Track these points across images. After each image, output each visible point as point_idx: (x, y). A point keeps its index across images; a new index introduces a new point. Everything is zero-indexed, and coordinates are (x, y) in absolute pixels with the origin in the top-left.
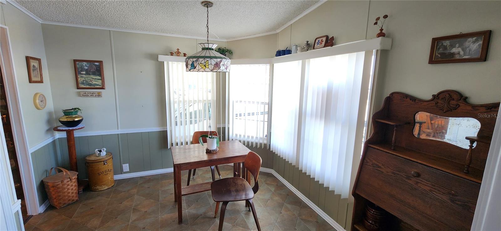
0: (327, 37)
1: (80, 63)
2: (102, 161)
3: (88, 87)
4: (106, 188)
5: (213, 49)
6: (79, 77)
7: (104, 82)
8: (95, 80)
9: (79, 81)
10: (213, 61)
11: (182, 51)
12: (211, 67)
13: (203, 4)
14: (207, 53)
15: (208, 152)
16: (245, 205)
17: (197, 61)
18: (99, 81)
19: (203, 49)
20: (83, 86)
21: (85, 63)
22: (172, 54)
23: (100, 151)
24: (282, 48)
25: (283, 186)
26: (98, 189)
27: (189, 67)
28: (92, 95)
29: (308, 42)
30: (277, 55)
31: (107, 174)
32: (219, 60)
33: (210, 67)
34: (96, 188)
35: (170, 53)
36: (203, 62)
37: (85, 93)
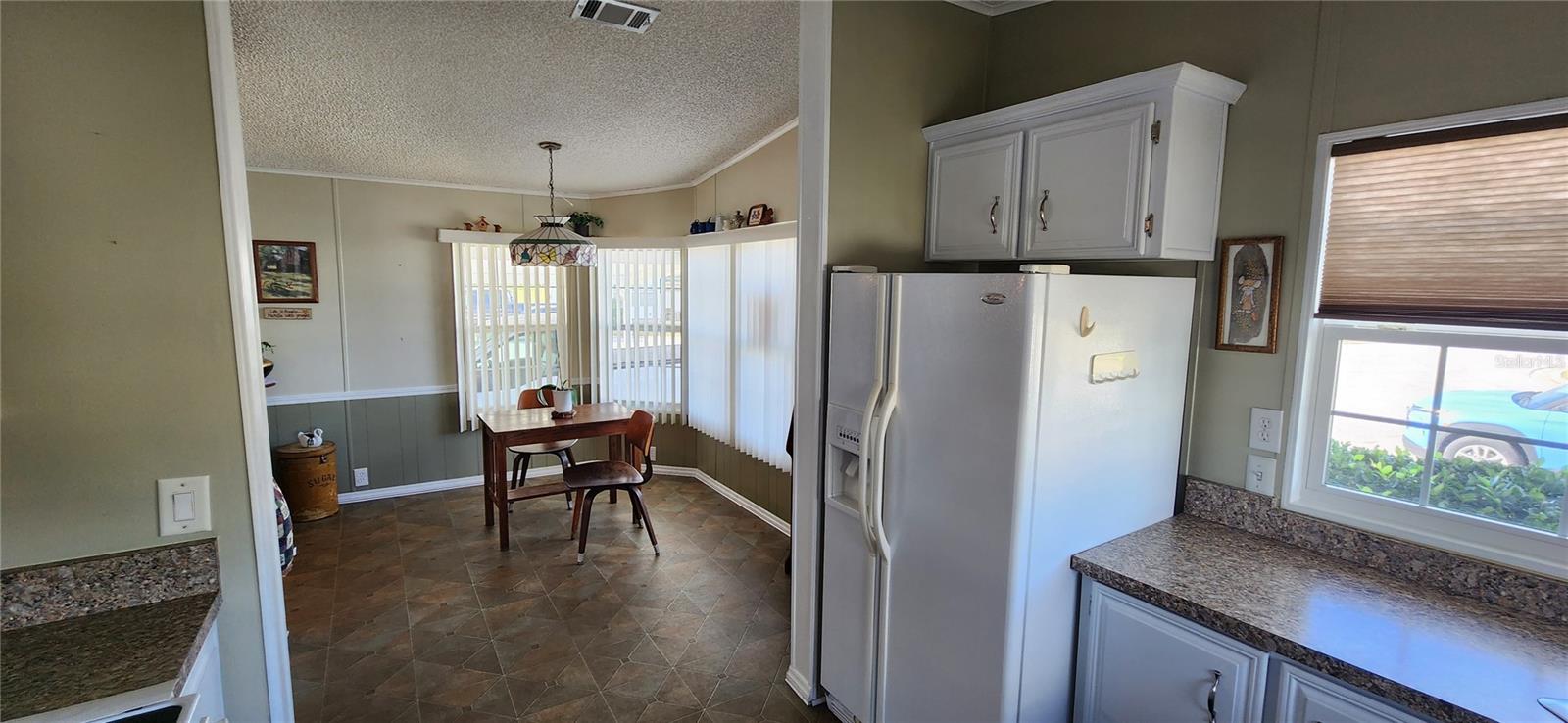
0: (765, 206)
1: (267, 248)
2: (318, 456)
3: (282, 297)
4: (325, 515)
5: (562, 226)
6: (262, 276)
7: (317, 286)
8: (299, 284)
9: (262, 284)
10: (564, 249)
11: (491, 220)
12: (561, 258)
13: (543, 146)
14: (551, 234)
15: (555, 416)
16: (632, 520)
17: (534, 248)
18: (305, 284)
19: (543, 225)
20: (271, 296)
21: (276, 247)
22: (469, 227)
23: (311, 436)
24: (702, 220)
25: (714, 493)
26: (306, 518)
27: (519, 258)
28: (291, 315)
29: (739, 212)
30: (692, 232)
31: (328, 484)
32: (574, 246)
33: (558, 259)
34: (303, 515)
35: (466, 224)
36: (545, 250)
37: (275, 311)
